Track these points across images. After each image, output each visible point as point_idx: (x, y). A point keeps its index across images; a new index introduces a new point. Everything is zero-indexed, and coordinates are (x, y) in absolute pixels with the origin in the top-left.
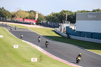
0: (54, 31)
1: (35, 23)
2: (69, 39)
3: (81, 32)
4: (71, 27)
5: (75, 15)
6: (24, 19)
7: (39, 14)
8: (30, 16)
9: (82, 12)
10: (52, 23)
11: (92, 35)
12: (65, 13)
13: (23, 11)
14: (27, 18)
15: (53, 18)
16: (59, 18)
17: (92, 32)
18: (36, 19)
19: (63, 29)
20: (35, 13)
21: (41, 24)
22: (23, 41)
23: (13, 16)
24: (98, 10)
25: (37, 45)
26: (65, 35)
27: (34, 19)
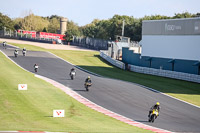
0: (98, 56)
1: (60, 41)
2: (128, 72)
3: (151, 59)
4: (131, 49)
5: (141, 24)
6: (38, 33)
7: (68, 23)
8: (50, 27)
9: (153, 18)
10: (96, 41)
11: (173, 64)
12: (120, 21)
13: (37, 17)
14: (44, 31)
15: (96, 31)
16: (108, 30)
17: (174, 58)
18: (63, 33)
19: (115, 52)
20: (60, 20)
21: (72, 43)
22: (36, 76)
23: (17, 27)
24: (185, 15)
25: (65, 84)
26: (121, 64)
27: (59, 32)
